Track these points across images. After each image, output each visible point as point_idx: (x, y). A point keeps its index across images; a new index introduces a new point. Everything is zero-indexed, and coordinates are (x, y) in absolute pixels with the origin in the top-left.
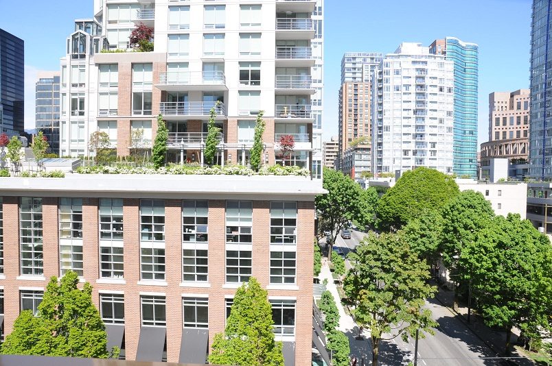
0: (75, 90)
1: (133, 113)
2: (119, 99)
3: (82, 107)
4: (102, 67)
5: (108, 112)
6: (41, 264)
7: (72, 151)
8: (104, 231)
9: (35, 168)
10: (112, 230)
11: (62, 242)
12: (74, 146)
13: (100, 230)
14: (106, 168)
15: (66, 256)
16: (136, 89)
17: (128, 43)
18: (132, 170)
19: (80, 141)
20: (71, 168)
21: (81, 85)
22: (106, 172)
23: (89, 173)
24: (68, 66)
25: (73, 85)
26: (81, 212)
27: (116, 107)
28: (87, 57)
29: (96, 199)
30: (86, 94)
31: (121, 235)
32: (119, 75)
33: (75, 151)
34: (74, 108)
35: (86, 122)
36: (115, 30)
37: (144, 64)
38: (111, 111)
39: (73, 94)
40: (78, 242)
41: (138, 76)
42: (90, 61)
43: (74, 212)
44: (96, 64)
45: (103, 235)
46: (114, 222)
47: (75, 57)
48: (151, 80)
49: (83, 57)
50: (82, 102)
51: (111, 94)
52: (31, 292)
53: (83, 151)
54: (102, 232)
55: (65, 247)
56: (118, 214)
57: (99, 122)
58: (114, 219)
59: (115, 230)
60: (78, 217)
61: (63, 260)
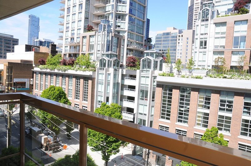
0: (202, 37)
1: (233, 47)
2: (226, 40)
3: (205, 44)
4: (217, 24)
5: (219, 47)
6: (187, 119)
7: (199, 66)
8: (221, 107)
9: (188, 74)
10: (226, 107)
11: (199, 110)
12: (200, 63)
13: (219, 107)
14: (225, 75)
15: (199, 117)
16: (236, 35)
17: (226, 11)
18: (241, 78)
19: (203, 61)
20: (205, 75)
21: (205, 34)
22: (225, 77)
23: (216, 77)
24: (199, 25)
25: (201, 34)
26: (210, 97)
27: (224, 44)
28: (209, 20)
29: (218, 91)
30: (208, 38)
31: (231, 110)
32: (227, 28)
33: (201, 66)
34: (201, 45)
35: (207, 52)
36: (220, 6)
37: (241, 21)
38: (221, 46)
39: (201, 39)
40: (207, 111)
41: (237, 28)
42: (211, 22)
43: (206, 96)
44: (214, 23)
45: (220, 109)
46: (228, 103)
47: (203, 21)
48: (246, 29)
49: (207, 20)
50: (206, 42)
51: (221, 38)
52: (181, 131)
53: (205, 66)
54: (220, 108)
55: (199, 112)
56: (230, 99)
57: (214, 52)
58: (227, 102)
59: (227, 108)
60: (208, 99)
61: (198, 118)
